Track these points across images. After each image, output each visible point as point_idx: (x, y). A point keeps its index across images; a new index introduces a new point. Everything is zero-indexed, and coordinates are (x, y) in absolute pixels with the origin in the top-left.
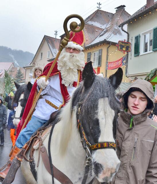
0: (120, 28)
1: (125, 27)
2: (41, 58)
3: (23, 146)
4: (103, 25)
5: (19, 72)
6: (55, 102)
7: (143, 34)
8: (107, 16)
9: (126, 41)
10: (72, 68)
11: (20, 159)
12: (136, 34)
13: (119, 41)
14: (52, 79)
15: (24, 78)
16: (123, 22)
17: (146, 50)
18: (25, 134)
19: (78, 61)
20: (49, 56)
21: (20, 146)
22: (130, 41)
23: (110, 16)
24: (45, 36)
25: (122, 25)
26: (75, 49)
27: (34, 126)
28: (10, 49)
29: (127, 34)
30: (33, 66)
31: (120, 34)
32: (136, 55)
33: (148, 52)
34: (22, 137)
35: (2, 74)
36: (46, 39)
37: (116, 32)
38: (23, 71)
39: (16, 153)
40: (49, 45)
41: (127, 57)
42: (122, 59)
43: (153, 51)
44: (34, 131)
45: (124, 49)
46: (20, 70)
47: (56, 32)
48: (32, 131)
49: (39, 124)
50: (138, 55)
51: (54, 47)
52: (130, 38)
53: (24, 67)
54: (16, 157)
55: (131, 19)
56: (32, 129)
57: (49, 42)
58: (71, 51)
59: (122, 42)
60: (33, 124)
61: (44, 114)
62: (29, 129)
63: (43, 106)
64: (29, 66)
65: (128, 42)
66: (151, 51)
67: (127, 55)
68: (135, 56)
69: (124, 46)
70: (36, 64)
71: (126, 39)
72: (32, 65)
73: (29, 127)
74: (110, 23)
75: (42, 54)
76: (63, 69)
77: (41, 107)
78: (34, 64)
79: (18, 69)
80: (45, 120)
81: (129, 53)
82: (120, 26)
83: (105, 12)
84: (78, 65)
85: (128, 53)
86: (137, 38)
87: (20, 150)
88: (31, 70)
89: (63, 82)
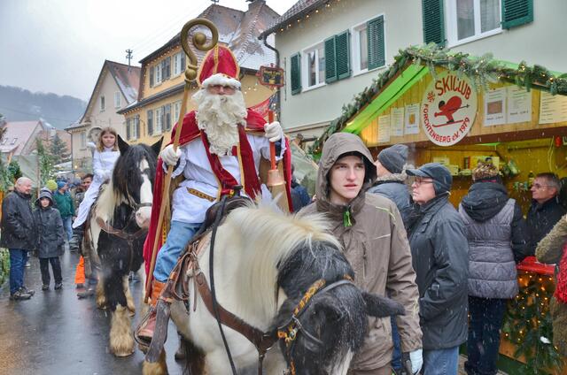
0: (261, 42)
1: (271, 39)
2: (103, 107)
3: (168, 276)
4: (226, 35)
5: (57, 141)
6: (205, 189)
7: (305, 52)
8: (232, 16)
9: (274, 66)
10: (227, 122)
11: (168, 300)
12: (293, 53)
13: (262, 67)
14: (189, 147)
15: (69, 152)
16: (265, 29)
17: (313, 82)
18: (168, 254)
19: (236, 108)
20: (119, 103)
21: (163, 278)
22: (282, 66)
23: (237, 16)
24: (107, 63)
25: (264, 36)
26: (227, 87)
27: (180, 238)
28: (27, 93)
29: (274, 52)
30: (86, 126)
31: (261, 52)
32: (294, 92)
33: (318, 85)
34: (163, 261)
35: (16, 148)
36: (109, 67)
37: (253, 49)
38: (65, 138)
39: (159, 292)
40: (118, 80)
41: (279, 96)
42: (269, 102)
43: (326, 82)
44: (182, 245)
45: (272, 82)
46: (57, 136)
47: (130, 53)
48: (178, 248)
49: (188, 233)
50: (299, 92)
51: (127, 83)
52: (282, 60)
53: (67, 130)
54: (162, 297)
55: (282, 23)
56: (177, 244)
57: (116, 75)
58: (222, 90)
59: (268, 69)
60: (177, 235)
61: (191, 213)
62: (172, 245)
63: (186, 199)
64: (78, 125)
65: (278, 69)
66: (324, 84)
67: (279, 93)
68: (293, 95)
69: (270, 76)
70: (93, 121)
71: (274, 62)
72: (83, 123)
73: (172, 242)
74: (238, 31)
75: (103, 99)
76: (210, 126)
77: (183, 202)
78: (88, 121)
79: (53, 133)
80: (196, 224)
81: (282, 89)
82: (260, 38)
83: (228, 8)
84: (236, 116)
85: (279, 88)
86: (295, 61)
87: (166, 285)
88: (82, 134)
89: (212, 150)
